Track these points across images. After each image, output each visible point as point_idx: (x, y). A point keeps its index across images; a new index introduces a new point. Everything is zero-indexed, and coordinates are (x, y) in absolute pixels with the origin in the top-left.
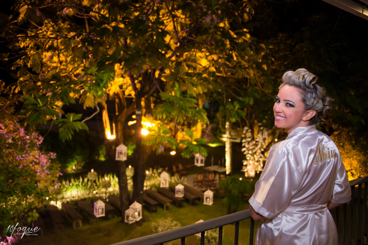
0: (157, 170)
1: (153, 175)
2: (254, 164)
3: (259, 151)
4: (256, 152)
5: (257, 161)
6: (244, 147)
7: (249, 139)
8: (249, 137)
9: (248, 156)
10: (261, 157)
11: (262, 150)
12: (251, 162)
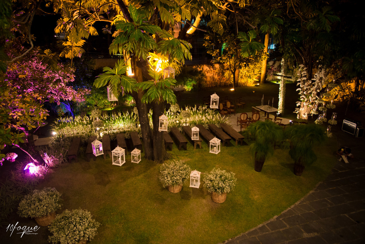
0: (202, 107)
1: (198, 112)
2: (307, 106)
3: (314, 92)
4: (311, 93)
5: (312, 104)
6: (299, 87)
7: (305, 79)
8: (305, 76)
9: (302, 97)
10: (317, 99)
11: (318, 91)
12: (305, 104)
